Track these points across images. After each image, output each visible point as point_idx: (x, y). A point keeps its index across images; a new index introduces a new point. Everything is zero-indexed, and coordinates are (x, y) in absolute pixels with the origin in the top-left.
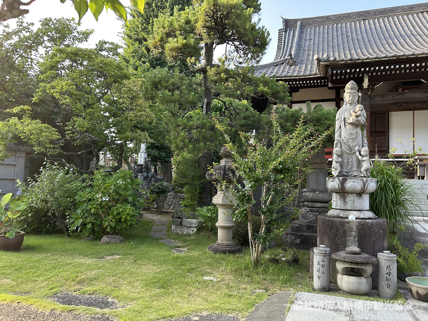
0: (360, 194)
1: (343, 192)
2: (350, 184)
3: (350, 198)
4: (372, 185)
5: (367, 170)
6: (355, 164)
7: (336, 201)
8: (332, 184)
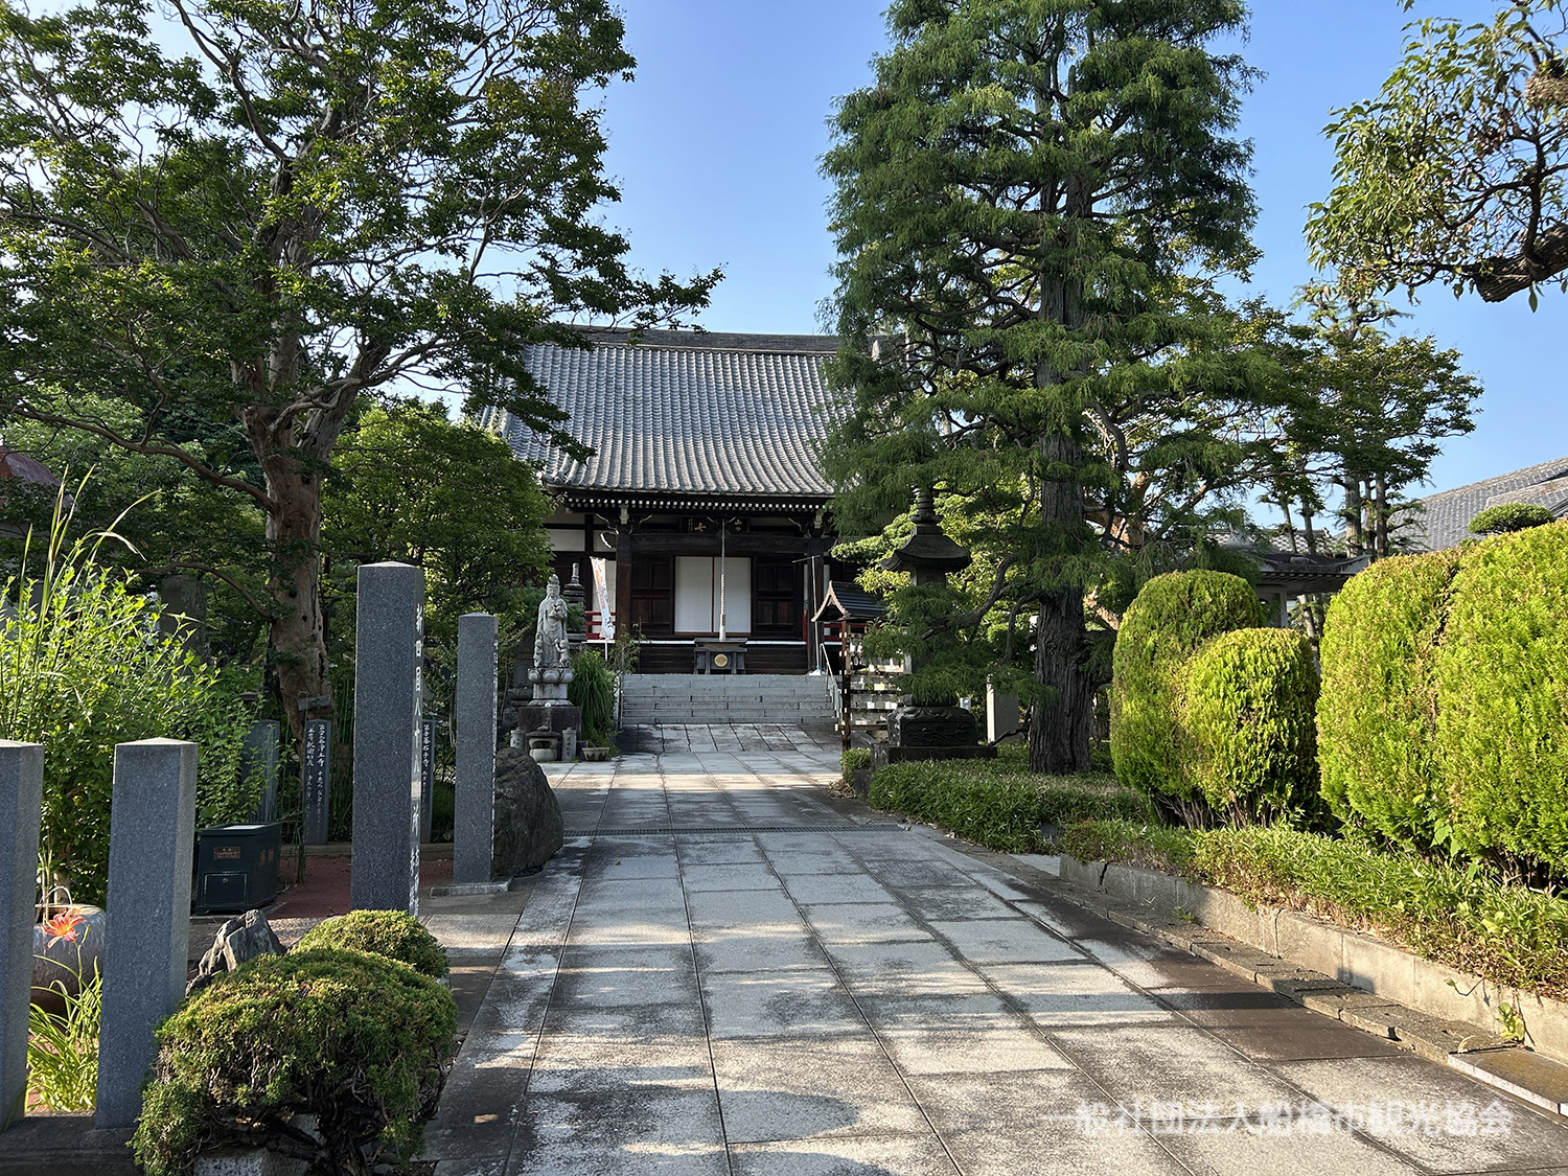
0: (557, 683)
1: (542, 682)
2: (547, 675)
3: (548, 688)
4: (568, 675)
5: (564, 661)
6: (555, 656)
7: (536, 692)
8: (533, 675)
